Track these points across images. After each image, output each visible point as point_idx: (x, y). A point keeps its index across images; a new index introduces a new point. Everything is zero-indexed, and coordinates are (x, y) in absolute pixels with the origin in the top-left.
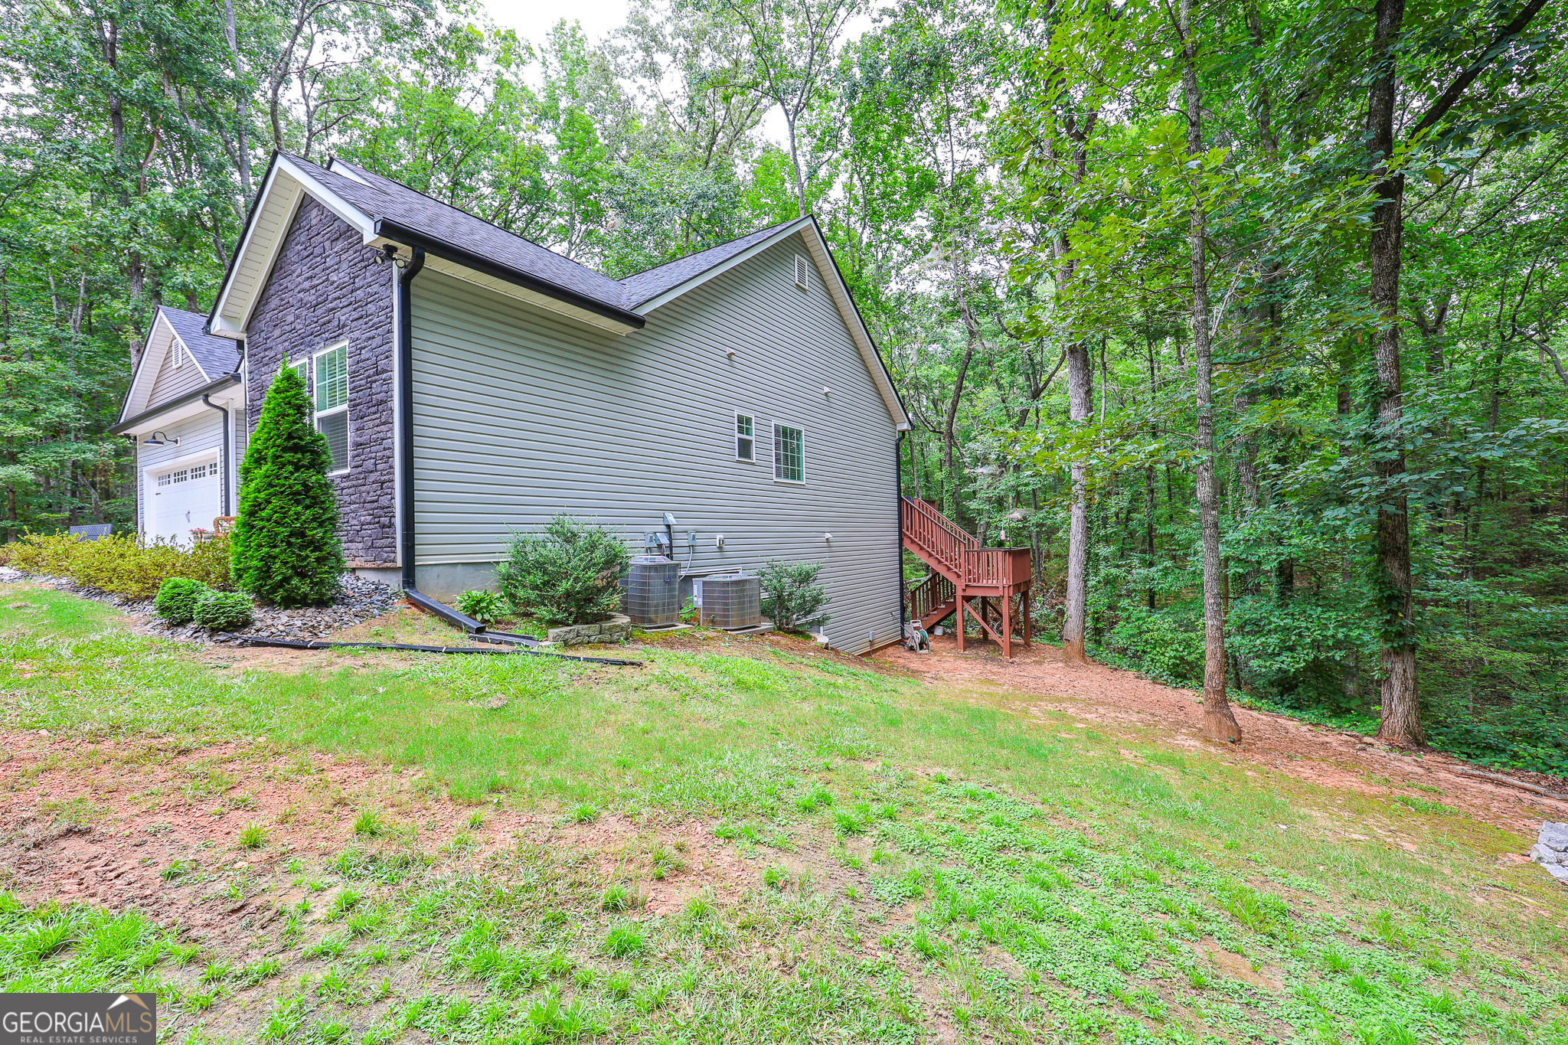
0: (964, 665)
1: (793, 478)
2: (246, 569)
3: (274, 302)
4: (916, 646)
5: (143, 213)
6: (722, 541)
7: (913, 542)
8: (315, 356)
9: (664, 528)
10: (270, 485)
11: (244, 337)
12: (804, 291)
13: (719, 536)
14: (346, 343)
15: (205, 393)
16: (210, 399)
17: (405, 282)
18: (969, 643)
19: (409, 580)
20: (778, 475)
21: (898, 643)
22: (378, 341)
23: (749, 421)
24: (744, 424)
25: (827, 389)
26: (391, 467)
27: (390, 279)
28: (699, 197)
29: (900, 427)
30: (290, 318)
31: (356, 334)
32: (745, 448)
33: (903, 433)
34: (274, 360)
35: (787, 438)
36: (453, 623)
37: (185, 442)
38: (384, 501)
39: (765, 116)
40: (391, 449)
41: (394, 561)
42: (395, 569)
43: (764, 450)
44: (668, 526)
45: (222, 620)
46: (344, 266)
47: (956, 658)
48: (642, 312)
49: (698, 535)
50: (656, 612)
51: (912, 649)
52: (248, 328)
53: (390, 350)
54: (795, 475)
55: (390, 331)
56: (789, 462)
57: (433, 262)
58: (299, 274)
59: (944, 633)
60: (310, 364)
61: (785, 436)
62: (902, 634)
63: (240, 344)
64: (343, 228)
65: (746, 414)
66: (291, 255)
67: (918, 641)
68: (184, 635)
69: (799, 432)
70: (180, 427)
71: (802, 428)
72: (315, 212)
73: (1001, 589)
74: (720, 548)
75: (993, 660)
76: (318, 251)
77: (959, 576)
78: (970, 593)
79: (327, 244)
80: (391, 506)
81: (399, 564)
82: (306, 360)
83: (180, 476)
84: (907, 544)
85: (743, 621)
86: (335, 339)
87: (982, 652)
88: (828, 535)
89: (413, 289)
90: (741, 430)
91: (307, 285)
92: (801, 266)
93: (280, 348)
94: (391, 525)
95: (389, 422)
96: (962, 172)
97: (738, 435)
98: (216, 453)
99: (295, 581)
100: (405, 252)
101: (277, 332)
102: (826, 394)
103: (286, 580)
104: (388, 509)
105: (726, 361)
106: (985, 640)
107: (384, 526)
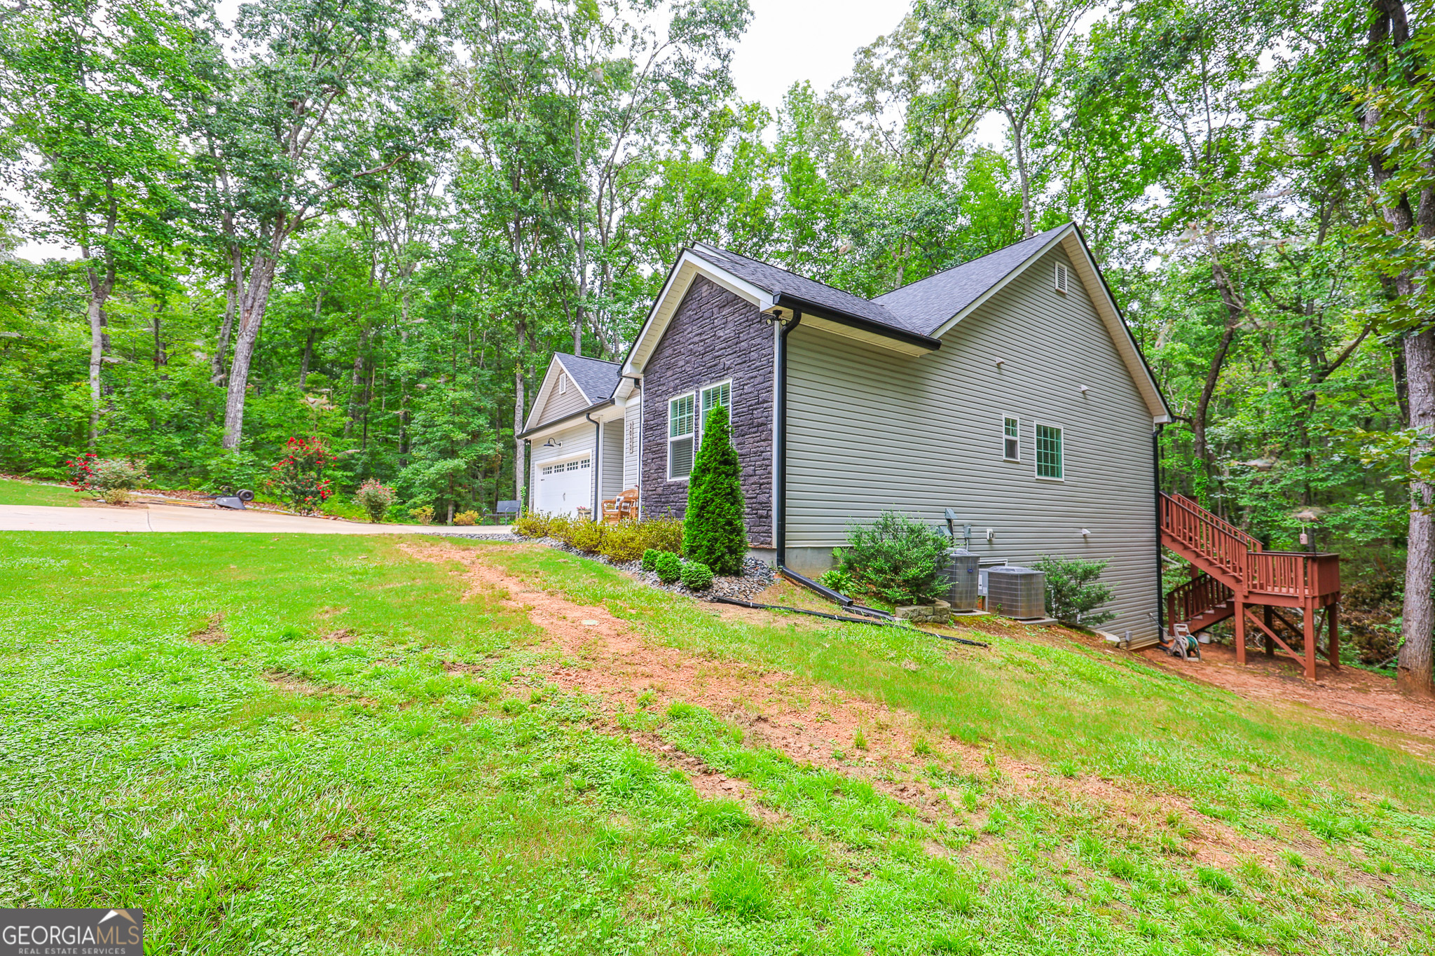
0: (1253, 681)
1: (1053, 475)
2: (699, 547)
3: (668, 352)
4: (1183, 651)
5: (529, 287)
6: (992, 535)
7: (1174, 540)
8: (701, 390)
9: (945, 522)
10: (713, 489)
11: (642, 377)
12: (1062, 295)
13: (989, 530)
14: (730, 381)
15: (587, 412)
16: (591, 416)
17: (784, 336)
18: (1251, 657)
19: (781, 560)
20: (1040, 473)
21: (1156, 646)
22: (759, 379)
23: (1014, 422)
24: (1010, 423)
25: (1084, 387)
26: (770, 473)
27: (773, 334)
28: (927, 214)
29: (1157, 420)
30: (681, 363)
31: (740, 374)
32: (1011, 447)
33: (1161, 426)
34: (666, 392)
35: (1048, 440)
36: (828, 597)
37: (565, 445)
38: (763, 498)
39: (978, 124)
40: (770, 459)
41: (770, 543)
42: (771, 550)
43: (1028, 450)
44: (949, 521)
45: (700, 583)
46: (730, 325)
47: (1241, 671)
48: (936, 337)
49: (973, 529)
50: (961, 599)
51: (1176, 655)
52: (645, 371)
53: (771, 386)
54: (1054, 472)
55: (772, 372)
56: (1048, 462)
57: (807, 320)
58: (690, 332)
59: (1212, 642)
60: (698, 396)
61: (1045, 435)
62: (1161, 637)
63: (637, 381)
64: (731, 298)
65: (1012, 416)
66: (684, 319)
67: (1185, 648)
68: (676, 589)
69: (1058, 431)
70: (562, 434)
71: (1061, 427)
72: (705, 288)
73: (1302, 600)
74: (990, 541)
75: (1293, 680)
76: (706, 315)
77: (1238, 581)
78: (1253, 600)
79: (715, 310)
80: (769, 502)
81: (775, 546)
82: (694, 393)
83: (559, 468)
84: (1166, 541)
85: (1030, 612)
86: (721, 378)
87: (1271, 668)
88: (1086, 531)
89: (788, 340)
90: (1007, 432)
91: (697, 339)
92: (1061, 271)
93: (672, 384)
94: (768, 516)
95: (768, 439)
96: (1219, 140)
97: (1005, 436)
98: (589, 452)
99: (727, 557)
100: (788, 314)
101: (670, 373)
102: (1083, 392)
103: (723, 555)
104: (767, 505)
105: (996, 370)
106: (1270, 656)
107: (761, 517)
